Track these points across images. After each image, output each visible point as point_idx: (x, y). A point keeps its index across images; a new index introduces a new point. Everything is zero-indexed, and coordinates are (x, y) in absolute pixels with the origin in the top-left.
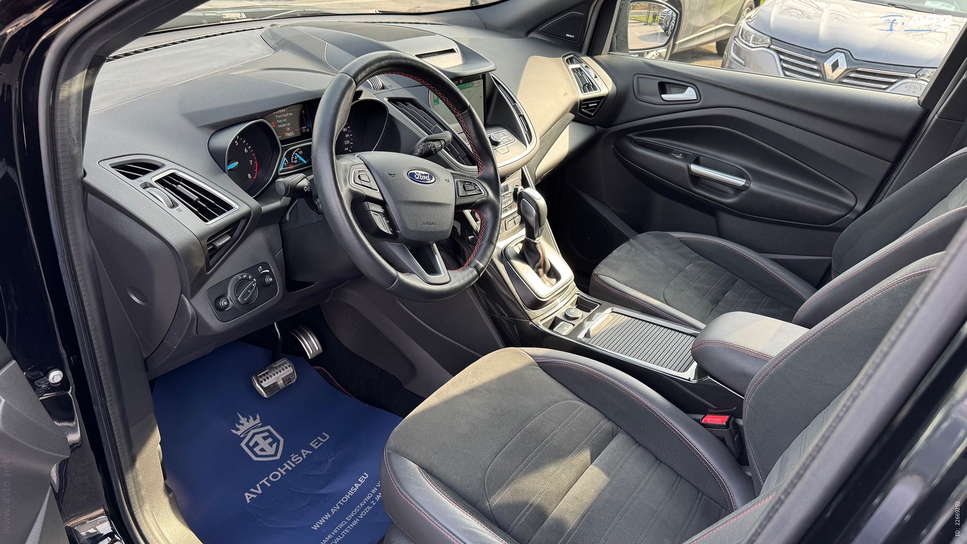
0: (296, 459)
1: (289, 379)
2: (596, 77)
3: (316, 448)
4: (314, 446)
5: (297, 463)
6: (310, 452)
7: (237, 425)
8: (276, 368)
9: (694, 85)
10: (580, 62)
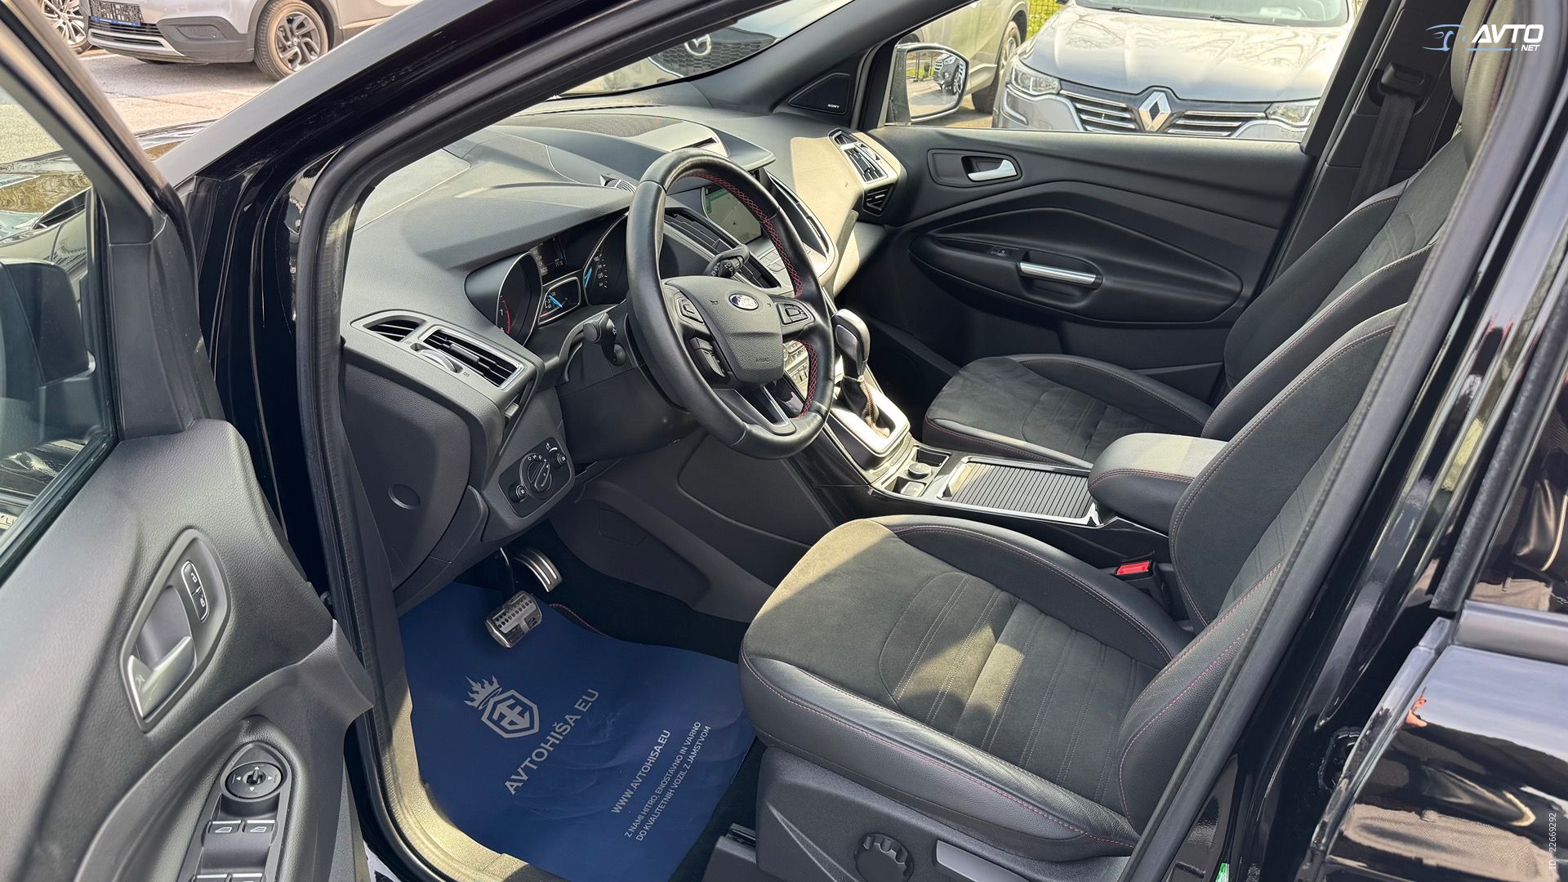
0: (560, 731)
1: (534, 619)
2: (877, 159)
3: (585, 710)
4: (581, 708)
5: (564, 733)
6: (579, 717)
7: (470, 694)
8: (514, 605)
9: (1010, 156)
10: (853, 140)
